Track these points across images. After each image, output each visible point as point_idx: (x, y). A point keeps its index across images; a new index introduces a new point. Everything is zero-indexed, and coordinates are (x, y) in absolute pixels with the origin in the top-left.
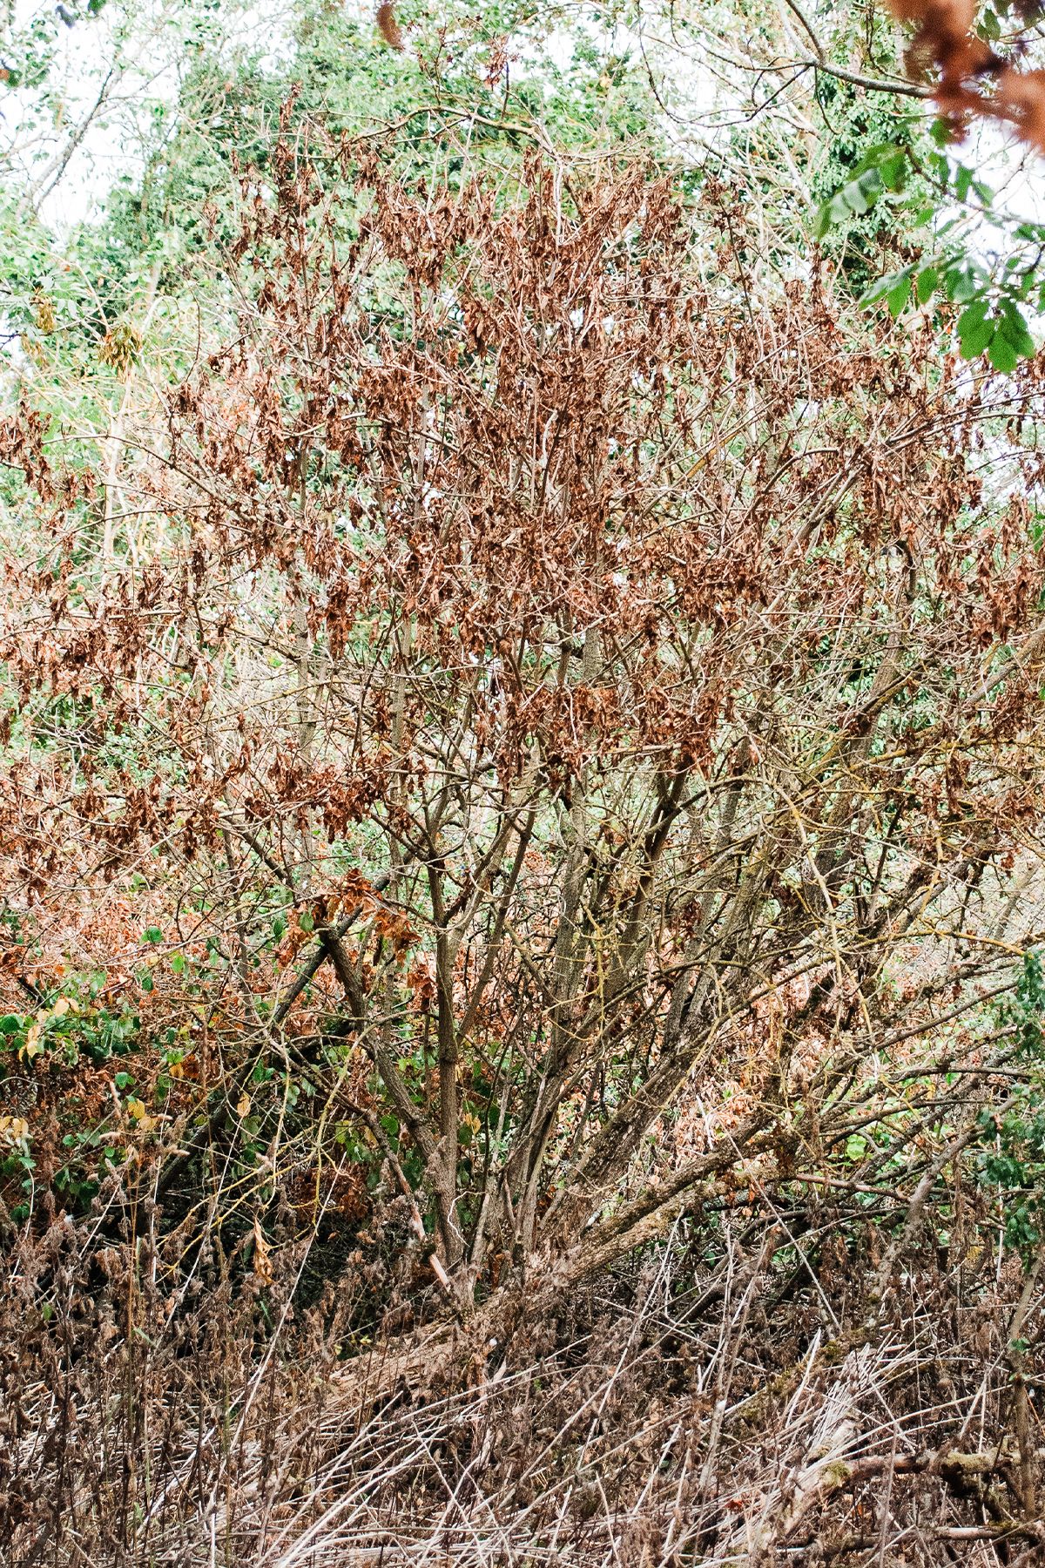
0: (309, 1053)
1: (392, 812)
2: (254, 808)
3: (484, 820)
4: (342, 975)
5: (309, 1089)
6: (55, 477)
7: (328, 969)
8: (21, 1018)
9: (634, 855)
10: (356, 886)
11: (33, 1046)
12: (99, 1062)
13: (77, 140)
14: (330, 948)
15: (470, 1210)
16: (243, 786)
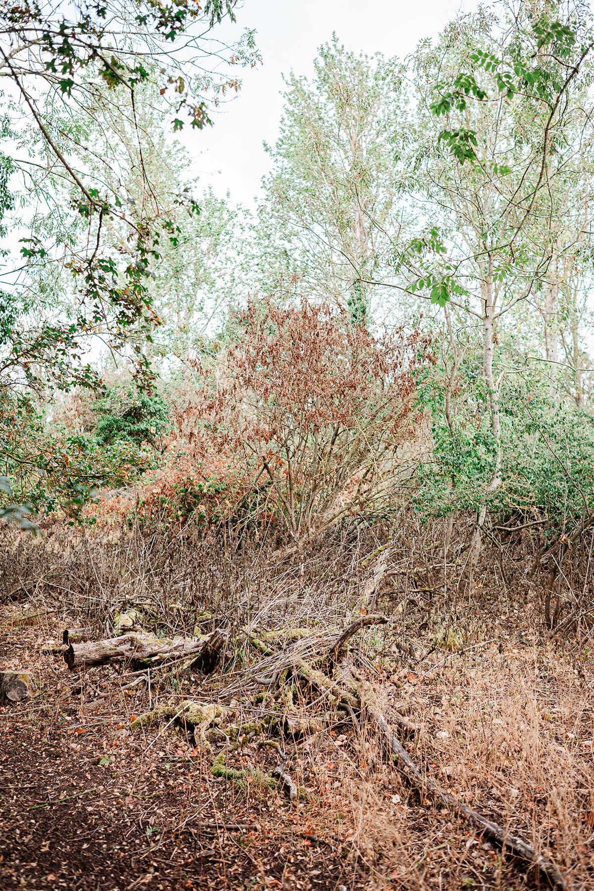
0: (263, 489)
1: (278, 438)
2: (249, 438)
3: (297, 440)
4: (269, 472)
5: (263, 497)
6: (204, 370)
7: (265, 471)
8: (203, 485)
9: (329, 444)
10: (271, 453)
11: (205, 491)
12: (219, 493)
13: (209, 321)
14: (266, 466)
15: (297, 521)
16: (246, 434)
